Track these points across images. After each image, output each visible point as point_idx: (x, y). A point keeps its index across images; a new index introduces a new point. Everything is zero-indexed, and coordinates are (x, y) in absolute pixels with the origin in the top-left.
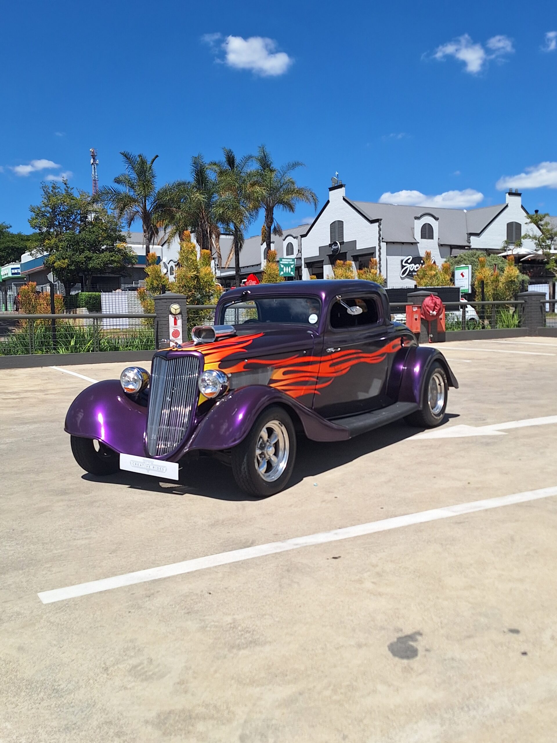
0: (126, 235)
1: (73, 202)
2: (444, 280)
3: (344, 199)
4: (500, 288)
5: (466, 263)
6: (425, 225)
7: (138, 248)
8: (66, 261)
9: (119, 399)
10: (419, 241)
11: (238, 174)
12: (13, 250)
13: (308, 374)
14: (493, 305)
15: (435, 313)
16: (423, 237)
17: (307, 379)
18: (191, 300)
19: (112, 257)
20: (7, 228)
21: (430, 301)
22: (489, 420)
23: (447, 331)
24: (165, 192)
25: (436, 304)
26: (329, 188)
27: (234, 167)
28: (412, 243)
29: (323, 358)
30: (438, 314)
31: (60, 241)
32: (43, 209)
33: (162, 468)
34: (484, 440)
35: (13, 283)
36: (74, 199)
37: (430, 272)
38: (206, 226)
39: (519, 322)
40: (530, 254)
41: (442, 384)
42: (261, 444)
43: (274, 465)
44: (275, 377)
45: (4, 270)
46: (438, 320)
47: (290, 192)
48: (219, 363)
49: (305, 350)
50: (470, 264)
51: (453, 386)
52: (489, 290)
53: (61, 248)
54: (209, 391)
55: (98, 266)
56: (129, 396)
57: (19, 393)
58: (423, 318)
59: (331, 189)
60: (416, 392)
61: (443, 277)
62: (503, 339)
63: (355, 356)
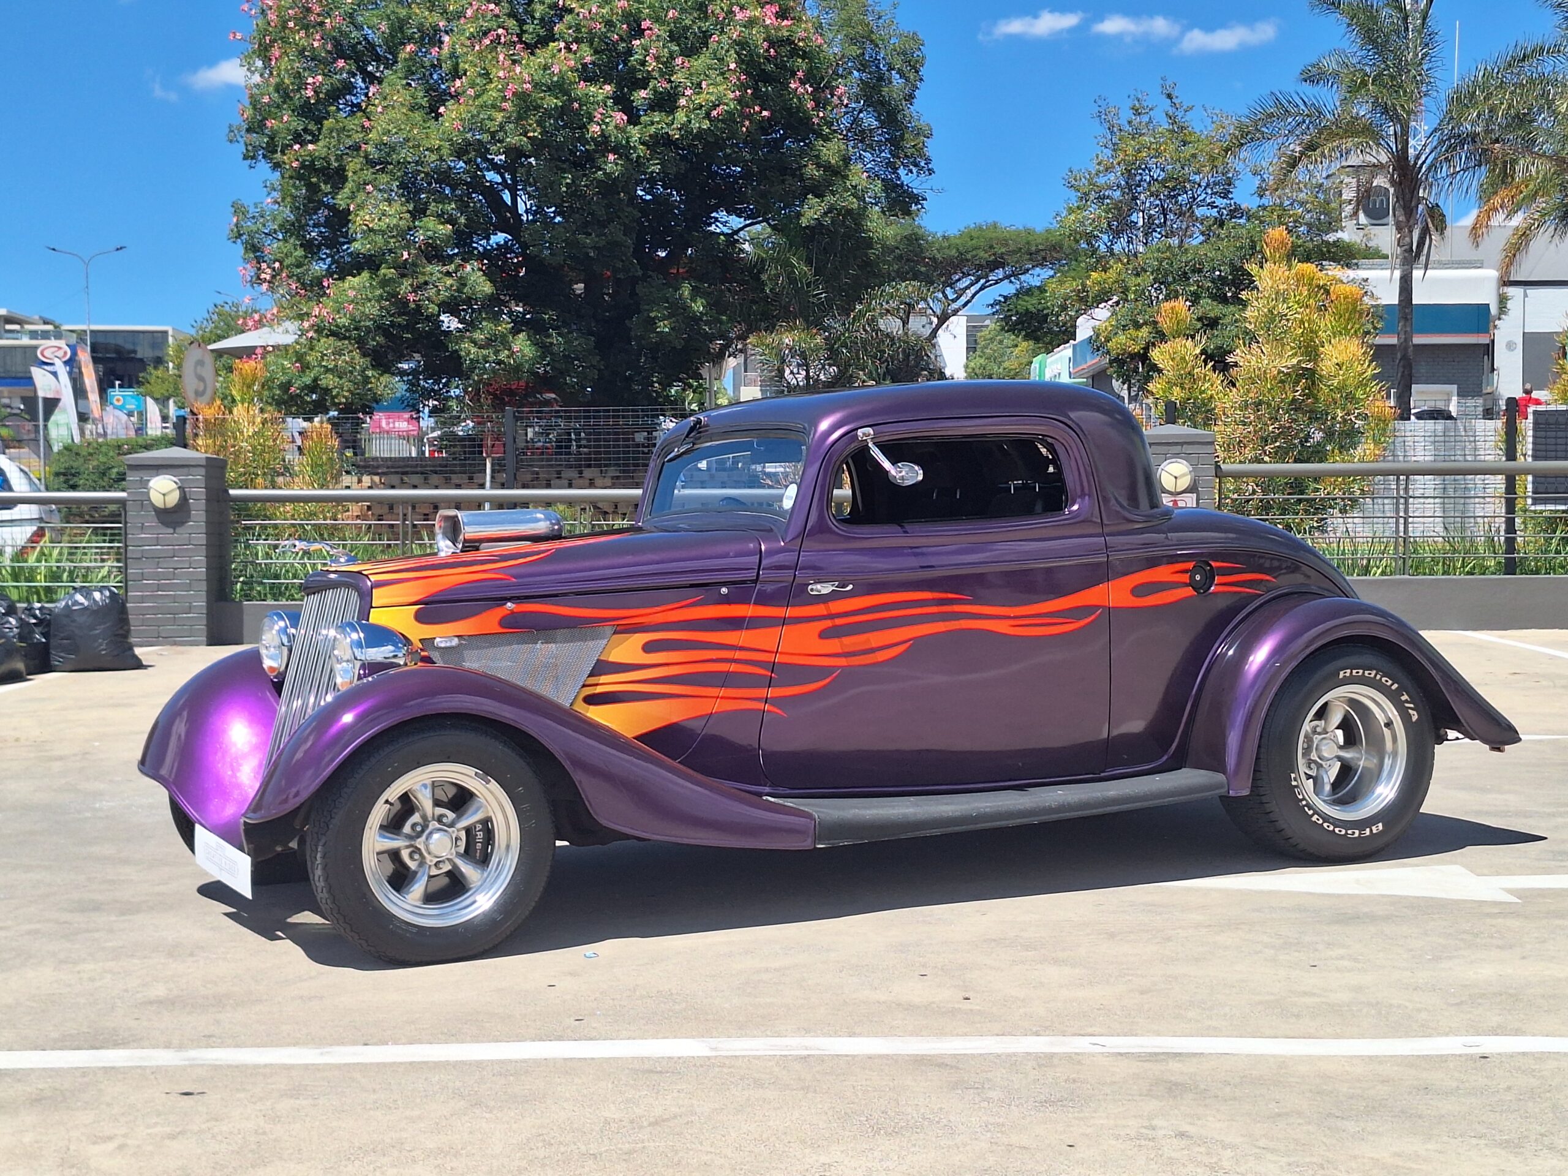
13: (738, 655)
17: (734, 668)
29: (794, 612)
41: (1398, 723)
43: (469, 885)
49: (724, 584)
63: (935, 609)
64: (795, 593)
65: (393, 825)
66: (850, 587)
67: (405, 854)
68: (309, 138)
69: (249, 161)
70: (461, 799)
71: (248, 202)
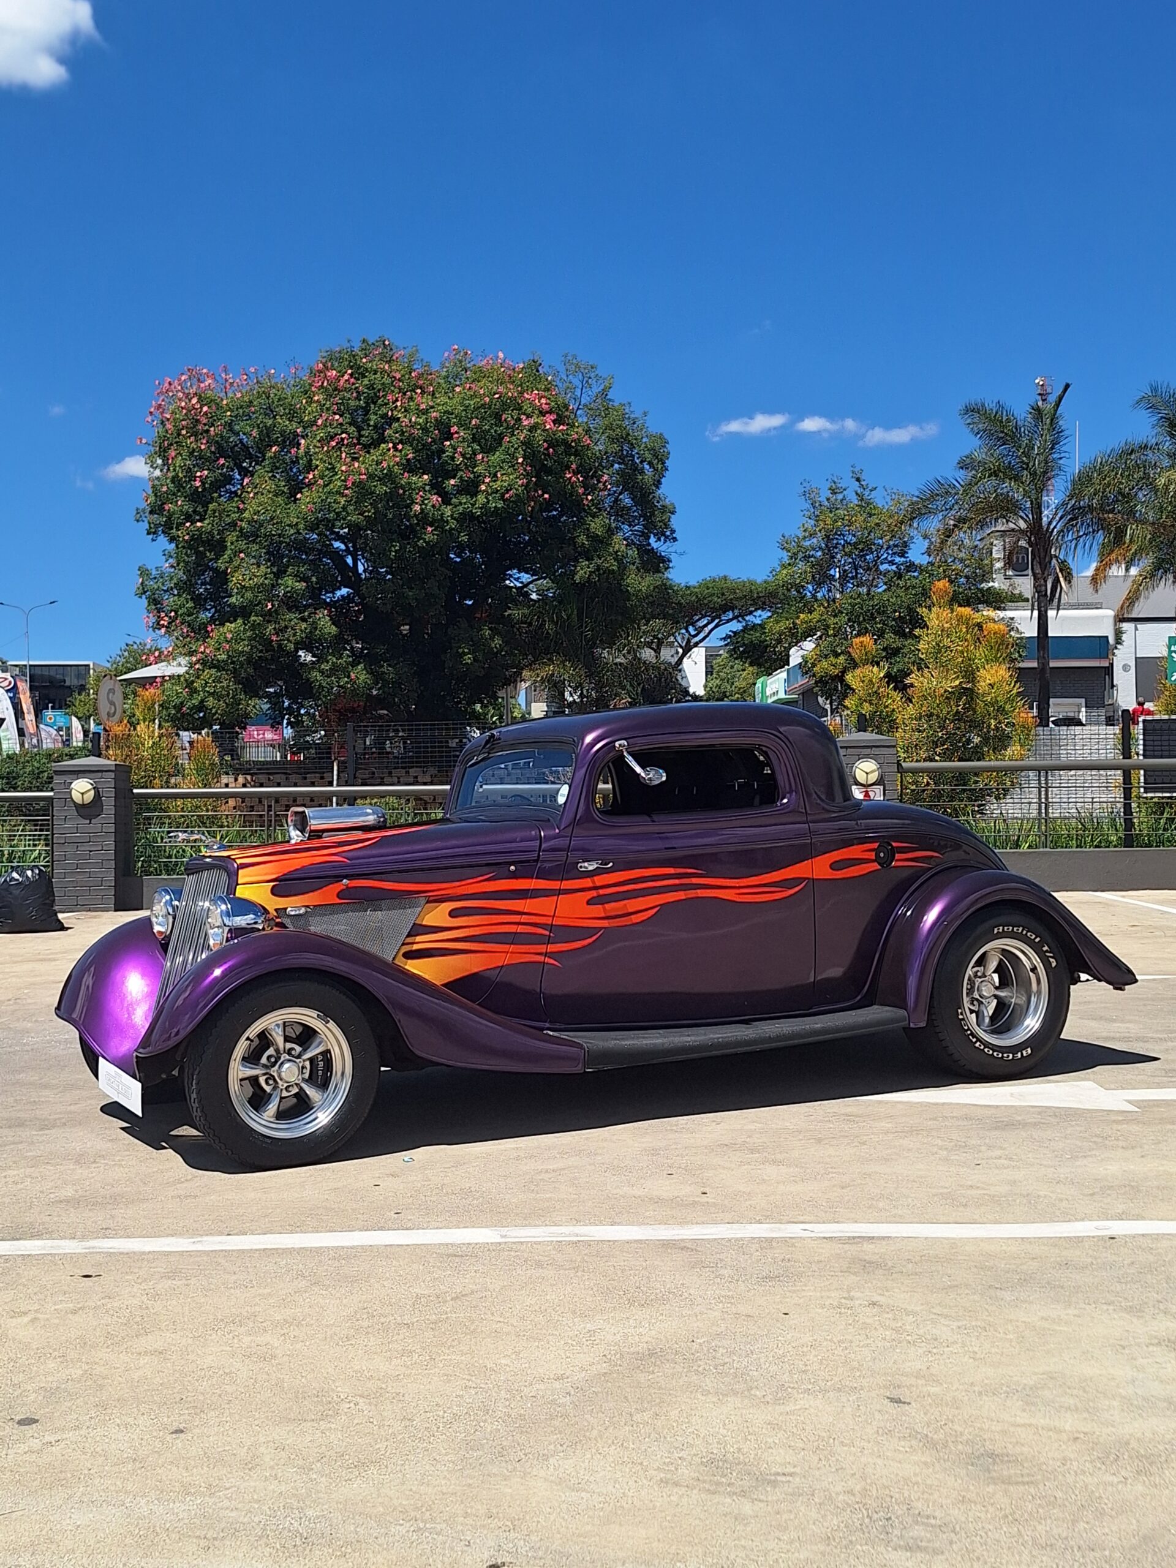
13: (524, 919)
17: (520, 929)
29: (567, 885)
41: (1041, 971)
43: (312, 1105)
44: (428, 920)
48: (272, 884)
49: (512, 864)
51: (1099, 978)
63: (677, 882)
64: (568, 870)
65: (252, 1058)
66: (611, 864)
67: (262, 1080)
68: (198, 518)
69: (151, 536)
70: (307, 1036)
71: (151, 566)
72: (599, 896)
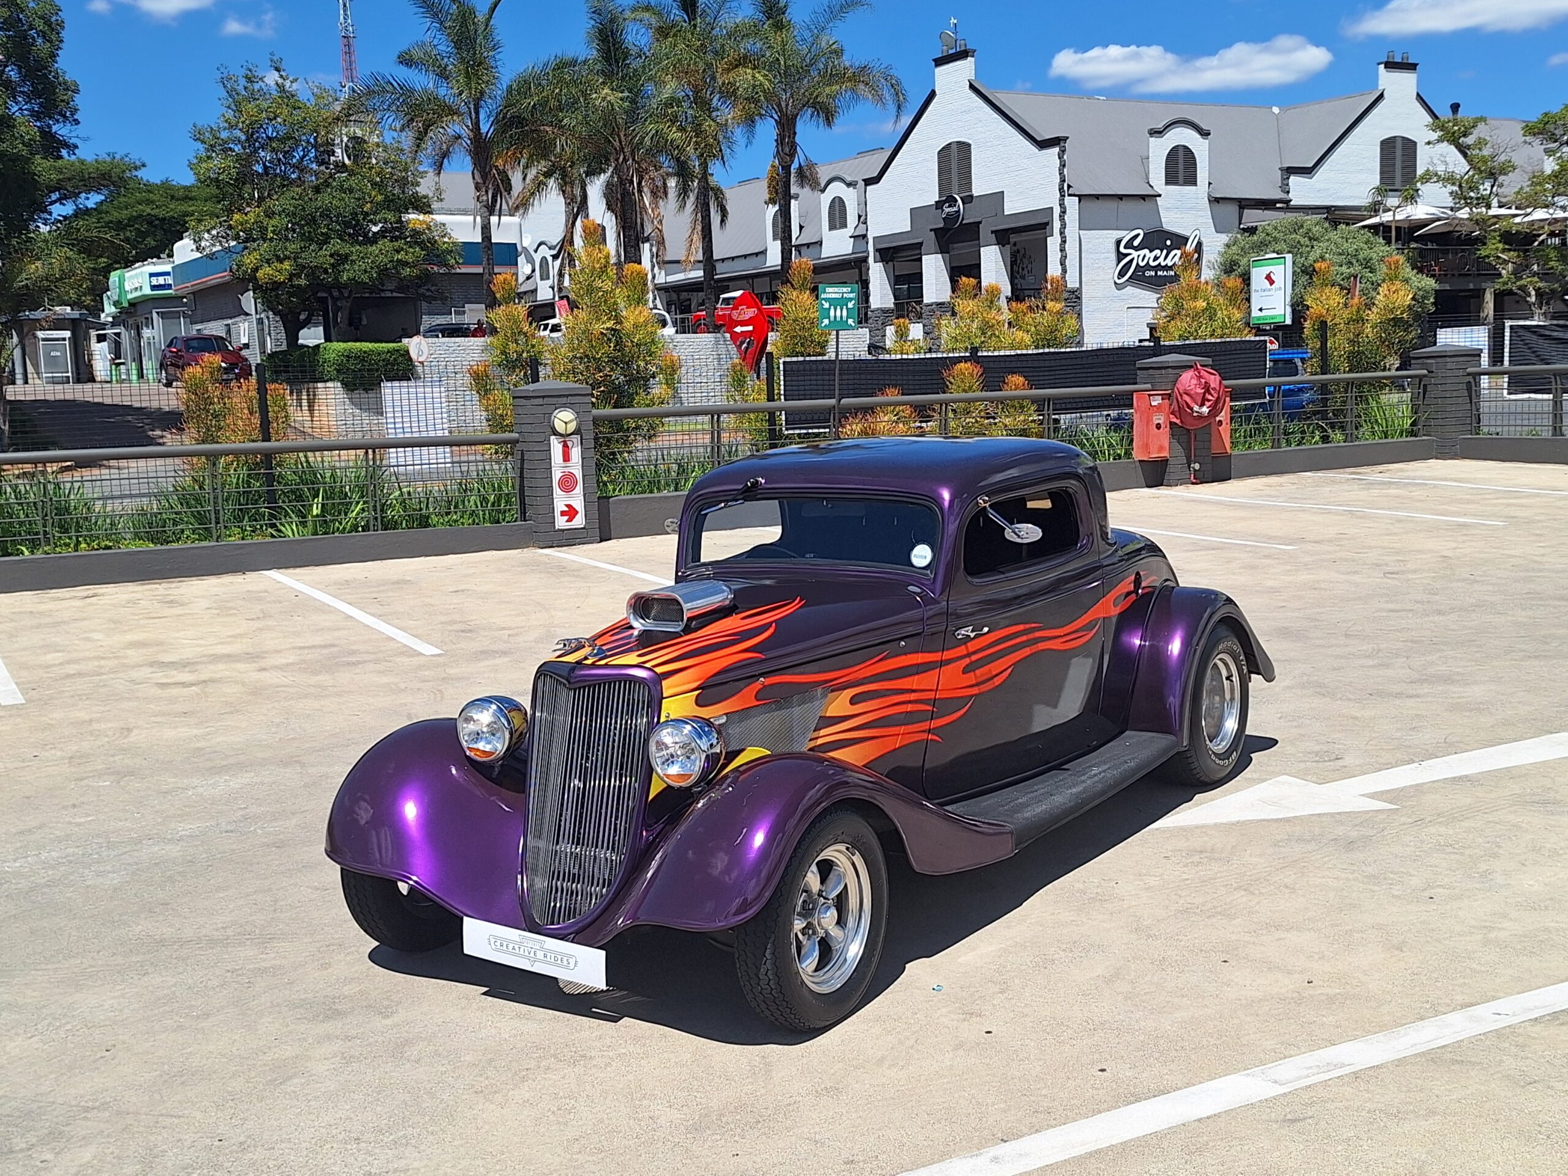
0: (431, 195)
1: (298, 115)
2: (1226, 320)
3: (972, 87)
4: (1367, 337)
5: (1278, 247)
6: (1174, 150)
7: (460, 224)
8: (287, 265)
9: (454, 771)
10: (1160, 193)
11: (707, 36)
12: (150, 223)
13: (913, 697)
14: (1350, 383)
15: (1205, 410)
16: (1171, 179)
17: (909, 707)
18: (601, 392)
19: (398, 252)
20: (136, 168)
21: (1194, 381)
22: (1348, 760)
23: (1236, 452)
24: (524, 86)
25: (1207, 388)
26: (934, 60)
27: (694, 12)
28: (1143, 197)
29: (947, 655)
30: (1215, 410)
31: (270, 215)
32: (224, 135)
33: (565, 959)
34: (1340, 831)
35: (154, 311)
36: (300, 108)
37: (1192, 304)
38: (628, 169)
39: (1413, 424)
40: (1439, 219)
41: (1236, 678)
42: (804, 901)
43: (836, 946)
44: (832, 712)
45: (131, 277)
46: (1214, 427)
47: (835, 76)
48: (697, 693)
49: (902, 639)
50: (1289, 252)
51: (1258, 674)
52: (1339, 344)
53: (273, 232)
54: (674, 770)
55: (365, 278)
56: (480, 768)
57: (193, 663)
58: (1176, 424)
59: (940, 62)
60: (1173, 701)
61: (1225, 313)
62: (1374, 468)
63: (1024, 638)
72: (972, 663)
